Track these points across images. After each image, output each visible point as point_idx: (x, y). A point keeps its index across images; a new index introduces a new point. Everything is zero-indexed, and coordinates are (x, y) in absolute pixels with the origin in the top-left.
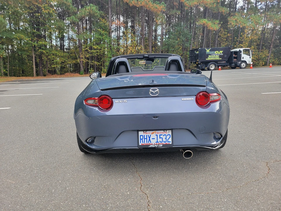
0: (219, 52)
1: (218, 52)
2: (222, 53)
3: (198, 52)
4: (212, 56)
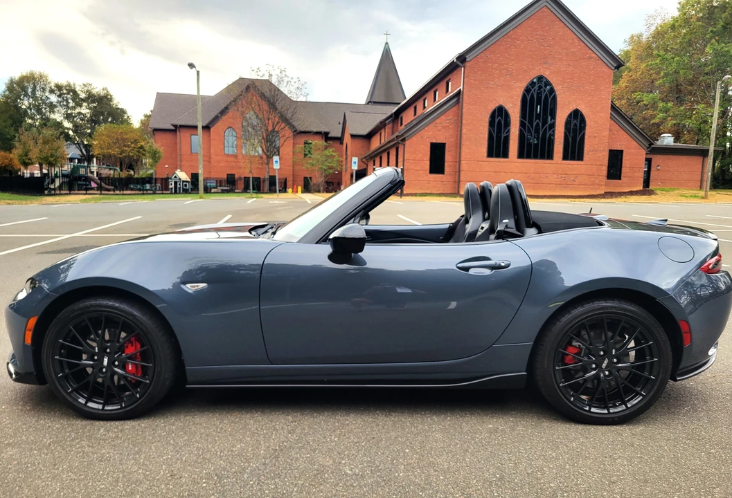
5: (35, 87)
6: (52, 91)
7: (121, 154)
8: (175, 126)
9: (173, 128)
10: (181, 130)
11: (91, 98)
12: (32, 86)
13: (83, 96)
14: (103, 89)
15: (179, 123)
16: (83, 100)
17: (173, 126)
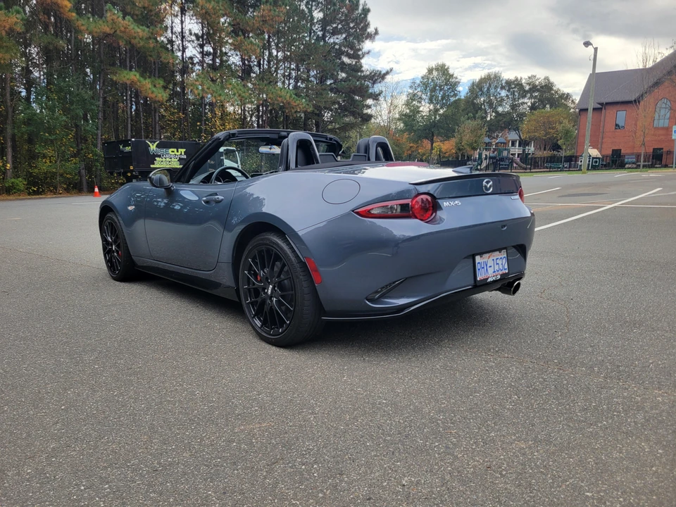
0: (178, 151)
1: (175, 150)
2: (183, 154)
3: (128, 149)
4: (164, 160)
5: (490, 86)
6: (503, 88)
7: (545, 136)
8: (602, 104)
9: (600, 106)
10: (607, 107)
11: (534, 88)
12: (488, 85)
13: (527, 88)
14: (545, 79)
15: (604, 101)
16: (527, 92)
17: (599, 104)
